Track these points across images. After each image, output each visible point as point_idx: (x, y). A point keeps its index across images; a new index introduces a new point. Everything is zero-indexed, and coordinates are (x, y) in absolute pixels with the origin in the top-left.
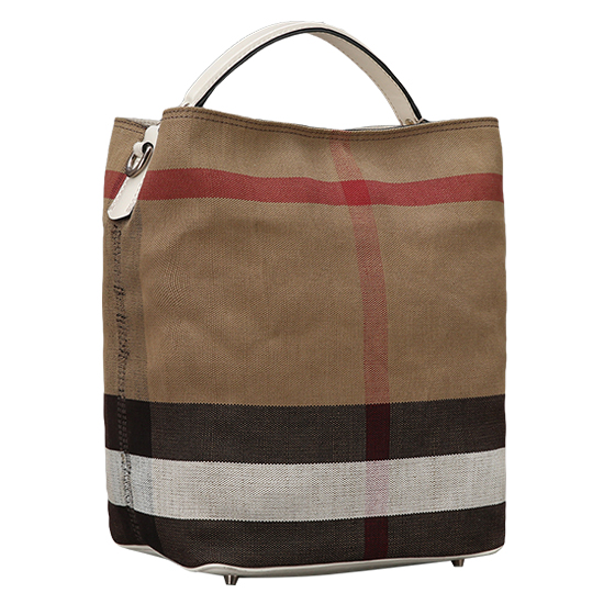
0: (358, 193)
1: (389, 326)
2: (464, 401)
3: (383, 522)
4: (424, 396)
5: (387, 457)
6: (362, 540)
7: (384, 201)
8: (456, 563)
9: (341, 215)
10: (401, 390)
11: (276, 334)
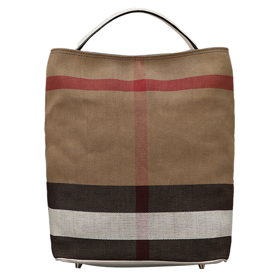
0: (141, 86)
1: (148, 149)
2: (192, 186)
3: (147, 242)
4: (167, 183)
5: (147, 211)
6: (135, 251)
7: (153, 89)
8: (201, 267)
9: (130, 96)
10: (154, 179)
11: (92, 151)
